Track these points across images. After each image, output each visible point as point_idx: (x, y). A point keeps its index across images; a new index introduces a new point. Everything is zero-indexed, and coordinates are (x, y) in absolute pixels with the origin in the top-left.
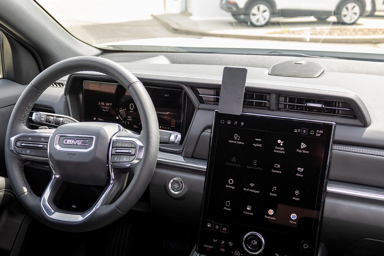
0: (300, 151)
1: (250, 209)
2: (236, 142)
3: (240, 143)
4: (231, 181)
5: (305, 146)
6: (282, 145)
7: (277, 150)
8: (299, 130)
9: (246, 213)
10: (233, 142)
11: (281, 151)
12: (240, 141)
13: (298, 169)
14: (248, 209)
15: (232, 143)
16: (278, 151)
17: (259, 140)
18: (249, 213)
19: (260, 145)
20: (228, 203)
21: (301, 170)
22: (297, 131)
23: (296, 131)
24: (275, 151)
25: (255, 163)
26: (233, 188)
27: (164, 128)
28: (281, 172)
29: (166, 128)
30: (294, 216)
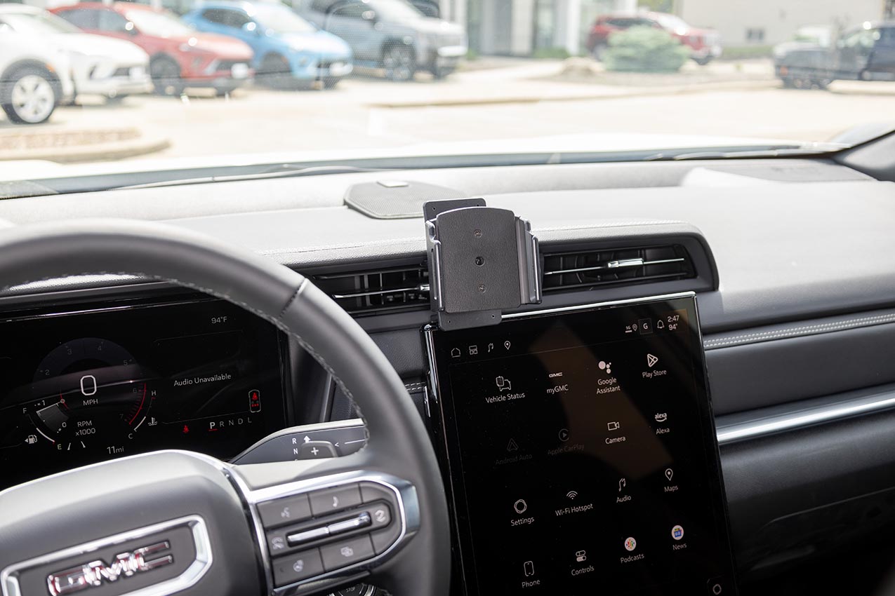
0: (649, 375)
1: (584, 558)
2: (504, 398)
3: (516, 396)
4: (520, 505)
5: (655, 360)
7: (603, 387)
8: (635, 326)
9: (578, 572)
10: (498, 400)
11: (612, 386)
12: (513, 392)
14: (580, 559)
15: (495, 403)
16: (605, 391)
17: (557, 374)
18: (583, 570)
19: (564, 388)
20: (529, 567)
21: (663, 418)
22: (632, 329)
23: (628, 330)
24: (598, 391)
25: (565, 435)
26: (531, 520)
27: (226, 423)
28: (624, 439)
29: (231, 423)
30: (677, 532)
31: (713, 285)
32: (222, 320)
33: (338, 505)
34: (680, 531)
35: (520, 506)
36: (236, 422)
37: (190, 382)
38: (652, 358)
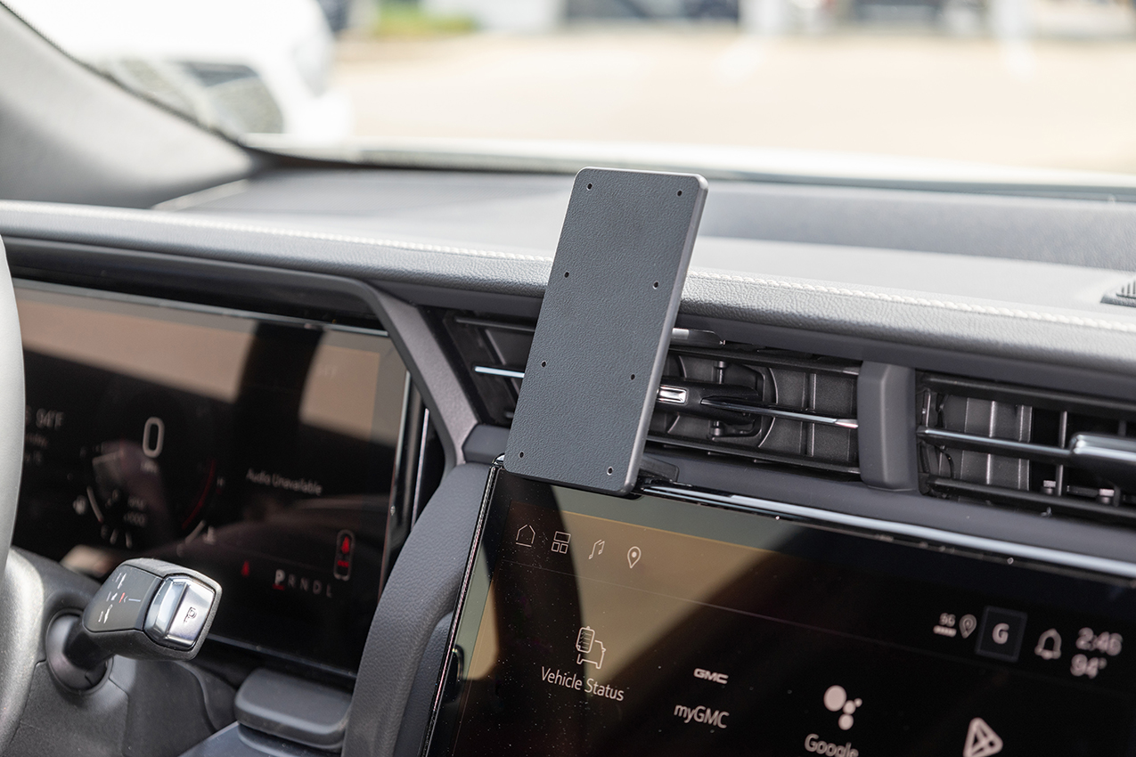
2: (577, 684)
3: (604, 691)
6: (846, 723)
8: (969, 623)
10: (564, 682)
15: (556, 687)
19: (715, 718)
22: (956, 627)
23: (946, 627)
27: (297, 583)
29: (304, 584)
36: (310, 586)
37: (267, 480)
38: (985, 735)
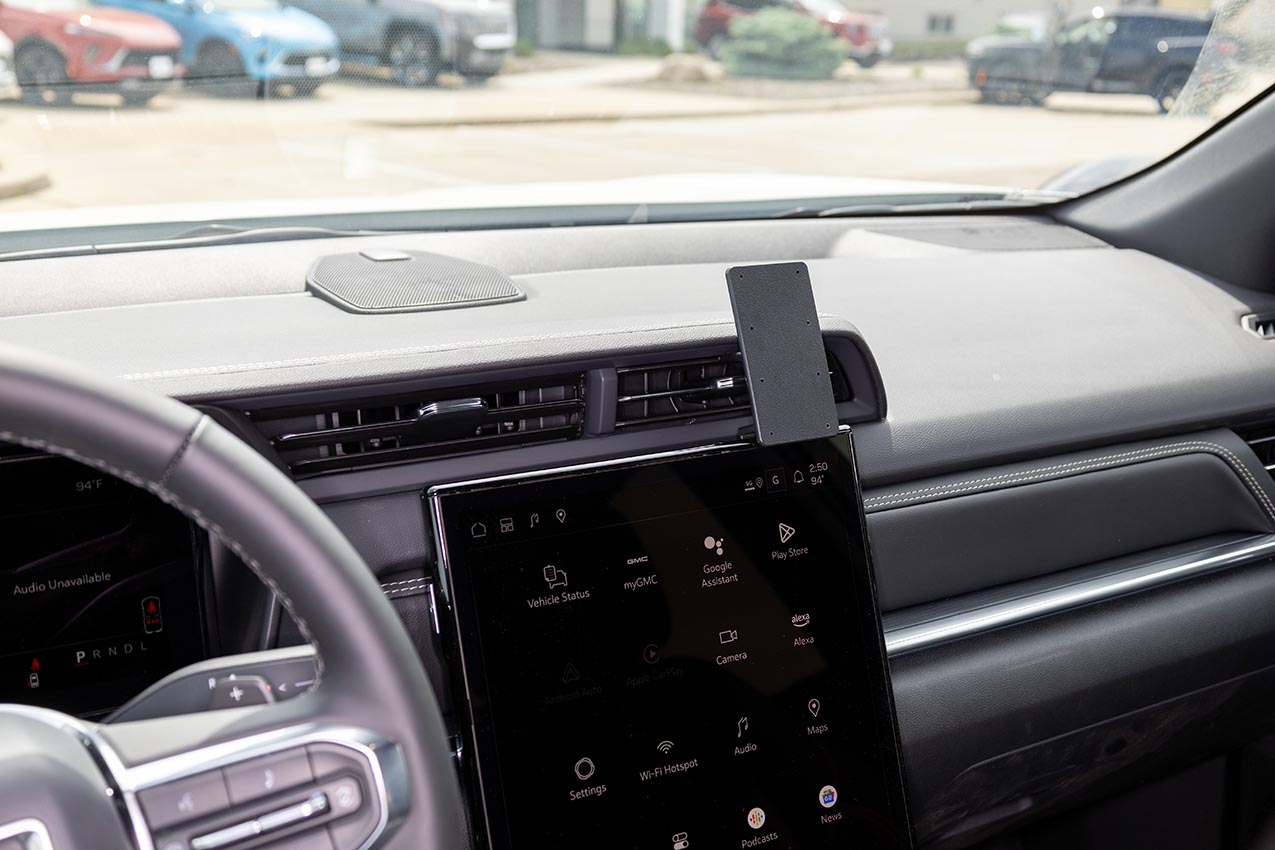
0: (782, 556)
1: (685, 844)
2: (556, 600)
3: (576, 596)
4: (585, 767)
6: (720, 552)
7: (711, 576)
8: (760, 481)
10: (547, 602)
11: (725, 575)
12: (570, 590)
13: (795, 620)
15: (543, 608)
16: (715, 582)
17: (641, 560)
19: (650, 580)
21: (804, 622)
22: (754, 485)
23: (749, 487)
24: (704, 583)
25: (653, 654)
26: (601, 790)
27: (104, 652)
28: (745, 657)
29: (113, 651)
30: (828, 795)
31: (879, 412)
32: (94, 485)
33: (275, 783)
34: (832, 794)
35: (585, 769)
36: (120, 650)
37: (42, 588)
38: (787, 529)
